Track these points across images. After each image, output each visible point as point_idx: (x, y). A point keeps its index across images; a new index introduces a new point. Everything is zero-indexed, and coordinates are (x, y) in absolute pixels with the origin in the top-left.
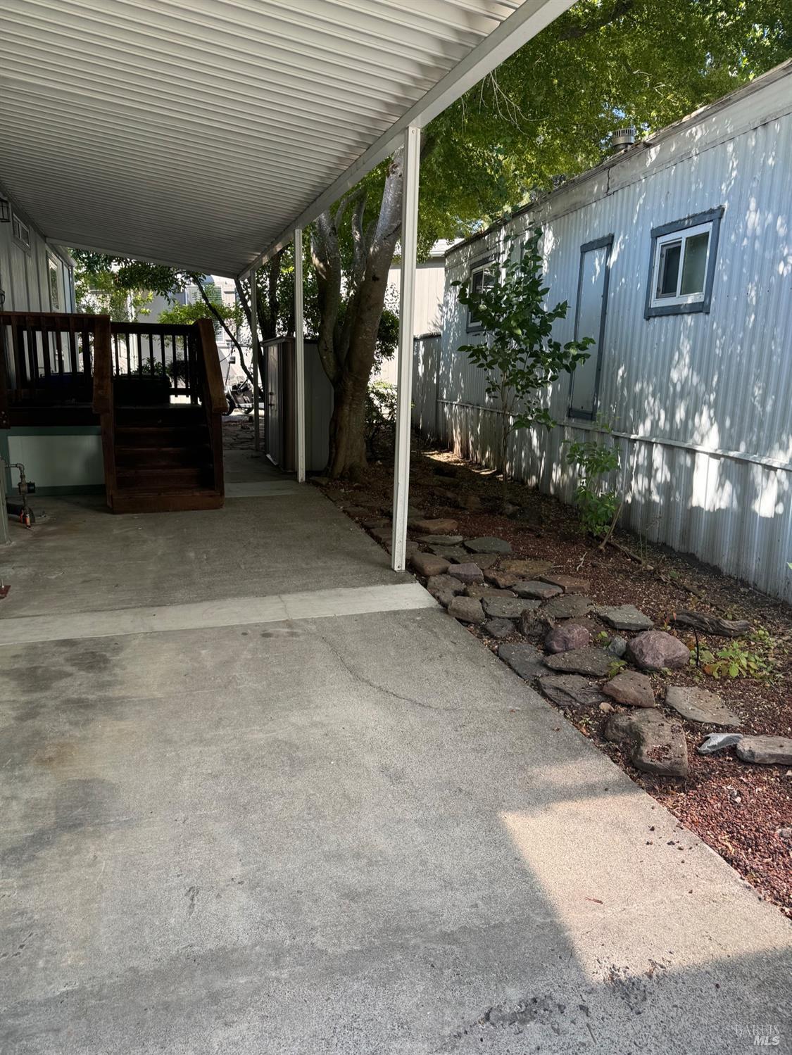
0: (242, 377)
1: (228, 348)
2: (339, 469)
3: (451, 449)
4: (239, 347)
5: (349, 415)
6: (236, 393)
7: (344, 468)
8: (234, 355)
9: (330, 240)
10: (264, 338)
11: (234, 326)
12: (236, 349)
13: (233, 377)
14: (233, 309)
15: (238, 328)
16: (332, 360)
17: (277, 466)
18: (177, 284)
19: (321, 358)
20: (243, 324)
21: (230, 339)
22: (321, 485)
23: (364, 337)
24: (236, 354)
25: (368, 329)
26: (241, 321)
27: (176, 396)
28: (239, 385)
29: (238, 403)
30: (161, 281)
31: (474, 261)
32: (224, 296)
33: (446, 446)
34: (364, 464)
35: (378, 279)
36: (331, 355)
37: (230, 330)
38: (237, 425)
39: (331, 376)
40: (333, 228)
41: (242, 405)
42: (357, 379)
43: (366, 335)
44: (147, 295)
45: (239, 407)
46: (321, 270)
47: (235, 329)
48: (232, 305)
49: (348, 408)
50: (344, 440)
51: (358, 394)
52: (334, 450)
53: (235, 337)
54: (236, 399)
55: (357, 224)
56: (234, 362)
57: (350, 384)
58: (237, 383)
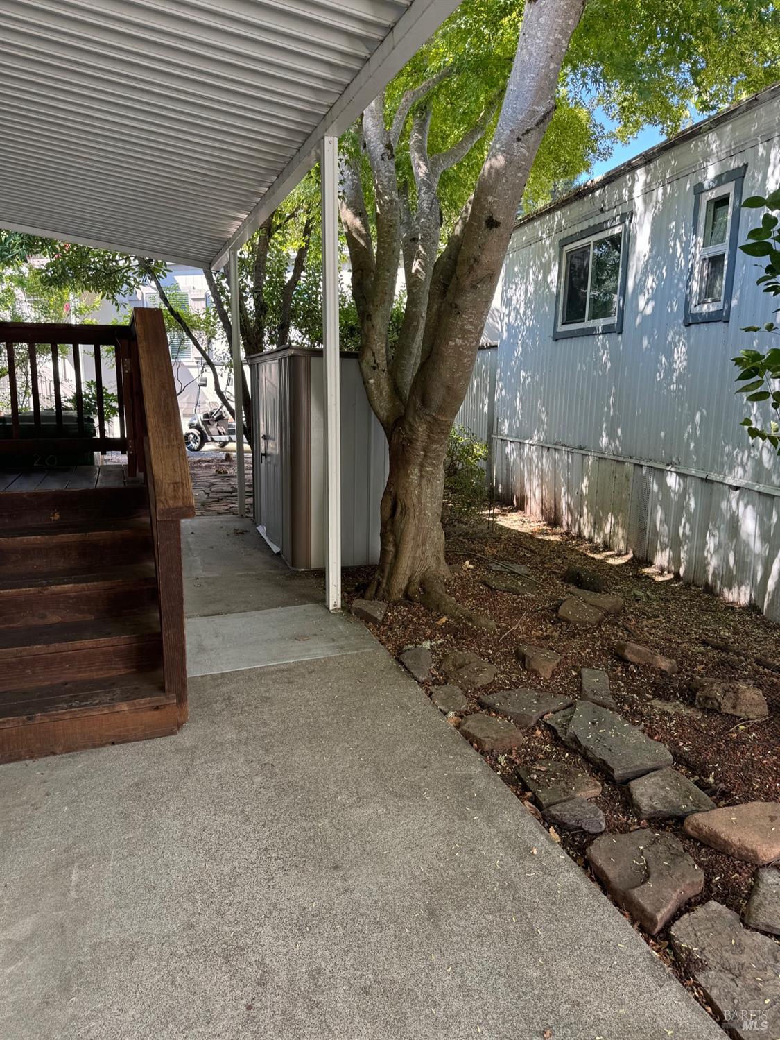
0: (215, 403)
1: (198, 367)
2: (401, 582)
3: (521, 506)
4: (212, 366)
5: (420, 485)
6: (208, 422)
7: (410, 581)
8: (205, 375)
9: (382, 168)
10: (248, 354)
11: (205, 338)
12: (208, 368)
13: (204, 403)
14: (203, 317)
15: (209, 342)
16: (385, 387)
17: (279, 553)
18: (128, 284)
19: (365, 382)
20: (217, 336)
21: (200, 355)
22: (375, 620)
23: (459, 342)
24: (209, 375)
25: (468, 327)
26: (214, 332)
27: (104, 453)
28: (212, 413)
29: (210, 435)
30: (108, 281)
31: (565, 234)
32: (191, 303)
33: (512, 501)
34: (444, 570)
35: (497, 224)
36: (384, 378)
37: (200, 343)
38: (209, 467)
39: (383, 413)
40: (389, 147)
41: (216, 438)
42: (435, 419)
43: (463, 338)
44: (92, 300)
45: (213, 440)
46: (357, 230)
47: (206, 342)
48: (202, 311)
49: (416, 471)
50: (411, 531)
51: (435, 446)
52: (391, 548)
53: (207, 352)
54: (207, 429)
55: (420, 150)
56: (205, 385)
57: (422, 429)
58: (209, 410)
